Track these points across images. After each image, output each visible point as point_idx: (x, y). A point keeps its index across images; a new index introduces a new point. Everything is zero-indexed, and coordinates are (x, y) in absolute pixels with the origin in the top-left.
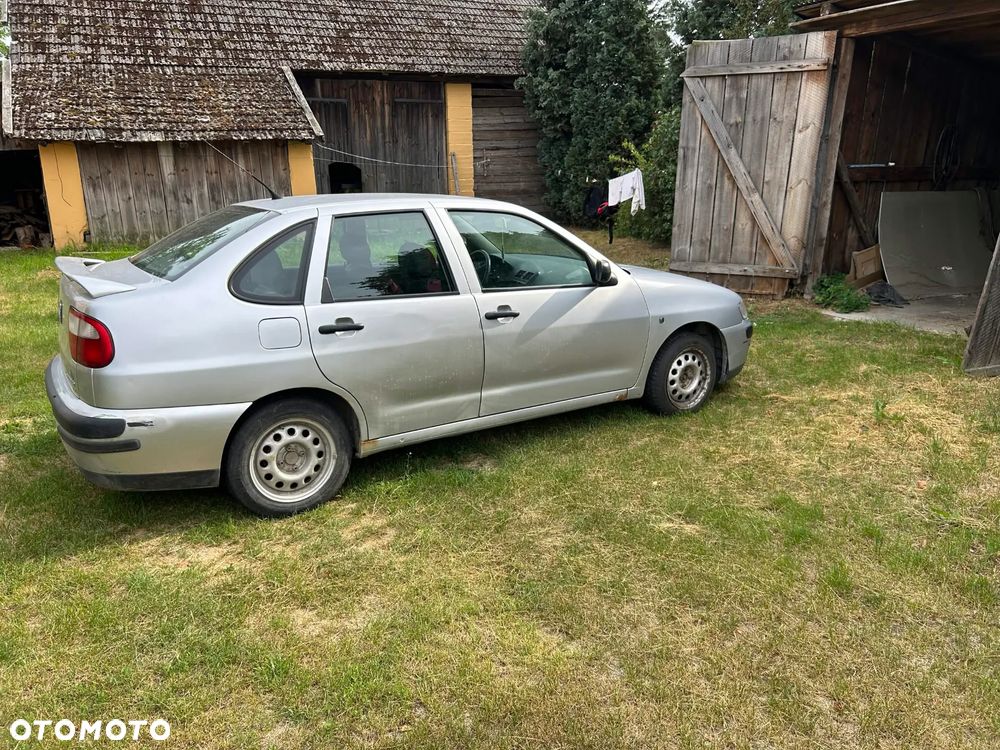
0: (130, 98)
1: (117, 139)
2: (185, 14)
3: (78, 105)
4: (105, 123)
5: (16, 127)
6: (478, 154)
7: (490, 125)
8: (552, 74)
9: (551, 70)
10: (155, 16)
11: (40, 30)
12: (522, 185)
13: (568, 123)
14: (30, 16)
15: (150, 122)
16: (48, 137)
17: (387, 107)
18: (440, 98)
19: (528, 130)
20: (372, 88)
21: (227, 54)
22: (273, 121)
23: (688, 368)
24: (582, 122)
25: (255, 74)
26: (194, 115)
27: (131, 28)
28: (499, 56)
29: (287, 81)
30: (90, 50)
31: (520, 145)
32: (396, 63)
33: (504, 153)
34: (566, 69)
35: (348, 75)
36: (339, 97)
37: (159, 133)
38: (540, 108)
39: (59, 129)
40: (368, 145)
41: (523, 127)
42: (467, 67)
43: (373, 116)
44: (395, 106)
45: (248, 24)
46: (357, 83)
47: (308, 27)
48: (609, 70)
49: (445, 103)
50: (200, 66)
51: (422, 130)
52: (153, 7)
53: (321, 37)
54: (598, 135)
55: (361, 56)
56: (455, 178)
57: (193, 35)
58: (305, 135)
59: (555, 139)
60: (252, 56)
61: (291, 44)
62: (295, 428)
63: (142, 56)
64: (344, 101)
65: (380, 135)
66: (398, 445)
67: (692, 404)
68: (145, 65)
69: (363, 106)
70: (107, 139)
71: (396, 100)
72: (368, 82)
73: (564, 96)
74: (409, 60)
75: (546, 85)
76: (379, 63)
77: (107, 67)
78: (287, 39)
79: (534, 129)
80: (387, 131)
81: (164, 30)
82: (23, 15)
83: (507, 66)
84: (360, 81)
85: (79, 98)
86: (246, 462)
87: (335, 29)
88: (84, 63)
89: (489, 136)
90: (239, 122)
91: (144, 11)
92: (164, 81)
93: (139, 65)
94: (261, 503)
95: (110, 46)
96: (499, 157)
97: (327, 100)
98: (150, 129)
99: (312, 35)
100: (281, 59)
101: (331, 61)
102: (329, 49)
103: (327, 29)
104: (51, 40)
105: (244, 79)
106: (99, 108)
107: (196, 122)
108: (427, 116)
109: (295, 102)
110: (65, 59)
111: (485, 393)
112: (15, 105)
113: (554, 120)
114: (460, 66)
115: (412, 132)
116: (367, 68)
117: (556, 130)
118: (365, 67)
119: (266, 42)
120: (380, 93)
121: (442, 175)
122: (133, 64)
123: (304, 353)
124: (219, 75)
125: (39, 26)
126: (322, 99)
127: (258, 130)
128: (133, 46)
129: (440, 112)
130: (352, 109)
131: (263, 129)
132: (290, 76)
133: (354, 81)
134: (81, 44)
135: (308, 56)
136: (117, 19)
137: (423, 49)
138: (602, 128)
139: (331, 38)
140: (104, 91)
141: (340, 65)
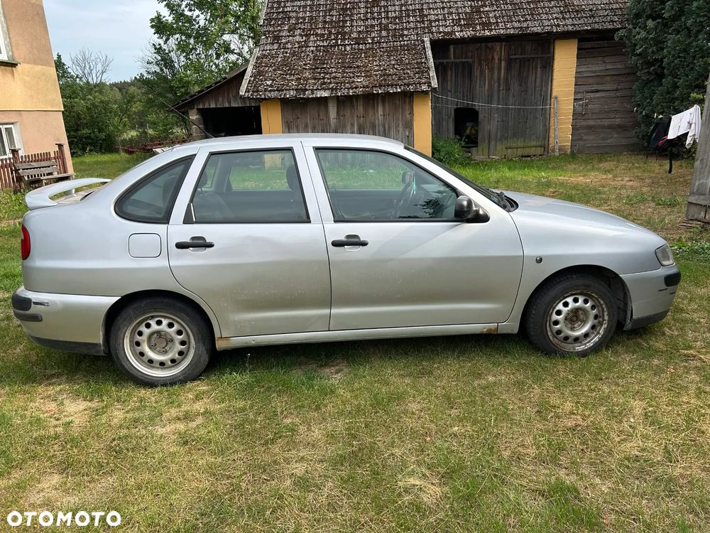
0: (318, 68)
1: (302, 96)
2: (367, 8)
3: (286, 75)
4: (297, 86)
5: (247, 91)
6: (579, 96)
7: (592, 72)
8: (650, 23)
9: (650, 21)
10: (348, 12)
11: (279, 28)
12: (618, 121)
13: (661, 66)
14: (275, 19)
15: (324, 83)
16: (263, 97)
17: (503, 63)
18: (549, 53)
19: (628, 74)
20: (492, 49)
21: (388, 33)
22: (405, 79)
23: (576, 311)
24: (672, 65)
25: (404, 45)
26: (353, 77)
27: (332, 21)
28: (606, 14)
29: (424, 48)
30: (304, 38)
31: (619, 87)
32: (514, 28)
33: (603, 94)
34: (663, 18)
35: (474, 40)
36: (466, 58)
37: (327, 91)
38: (637, 55)
39: (271, 91)
40: (486, 92)
41: (624, 72)
42: (574, 25)
43: (491, 70)
44: (510, 63)
45: (408, 10)
46: (481, 45)
47: (451, 7)
48: (704, 16)
49: (553, 57)
50: (369, 43)
51: (531, 79)
52: (348, 6)
53: (458, 14)
54: (687, 75)
55: (486, 25)
56: (555, 116)
57: (369, 22)
58: (424, 88)
59: (649, 81)
60: (406, 32)
61: (435, 21)
62: (163, 320)
63: (334, 39)
64: (470, 60)
65: (496, 84)
66: (250, 345)
67: (580, 348)
68: (335, 46)
69: (484, 63)
70: (296, 96)
71: (511, 57)
72: (490, 45)
73: (659, 43)
74: (525, 25)
75: (643, 34)
76: (499, 29)
77: (312, 48)
78: (433, 18)
79: (631, 73)
80: (502, 82)
81: (352, 20)
82: (271, 20)
83: (612, 21)
84: (483, 44)
85: (288, 70)
86: (121, 341)
87: (471, 6)
88: (299, 47)
89: (591, 81)
90: (381, 81)
91: (342, 9)
92: (344, 54)
93: (331, 46)
94: (134, 373)
95: (317, 35)
96: (598, 98)
97: (458, 61)
98: (323, 89)
99: (452, 13)
100: (425, 33)
101: (462, 31)
102: (462, 22)
103: (464, 7)
104: (284, 34)
105: (395, 49)
106: (297, 76)
107: (353, 82)
108: (536, 68)
109: (425, 63)
110: (289, 46)
111: (334, 311)
112: (251, 77)
113: (650, 64)
114: (569, 24)
115: (522, 80)
116: (489, 34)
117: (649, 73)
118: (487, 33)
119: (418, 21)
120: (499, 52)
121: (545, 113)
122: (328, 46)
123: (162, 262)
124: (379, 48)
125: (279, 25)
126: (454, 60)
127: (392, 85)
128: (330, 33)
129: (548, 65)
130: (476, 65)
131: (396, 85)
132: (428, 45)
133: (479, 45)
134: (300, 35)
135: (444, 29)
136: (325, 16)
137: (539, 14)
138: (692, 68)
139: (466, 13)
140: (305, 65)
141: (468, 33)
